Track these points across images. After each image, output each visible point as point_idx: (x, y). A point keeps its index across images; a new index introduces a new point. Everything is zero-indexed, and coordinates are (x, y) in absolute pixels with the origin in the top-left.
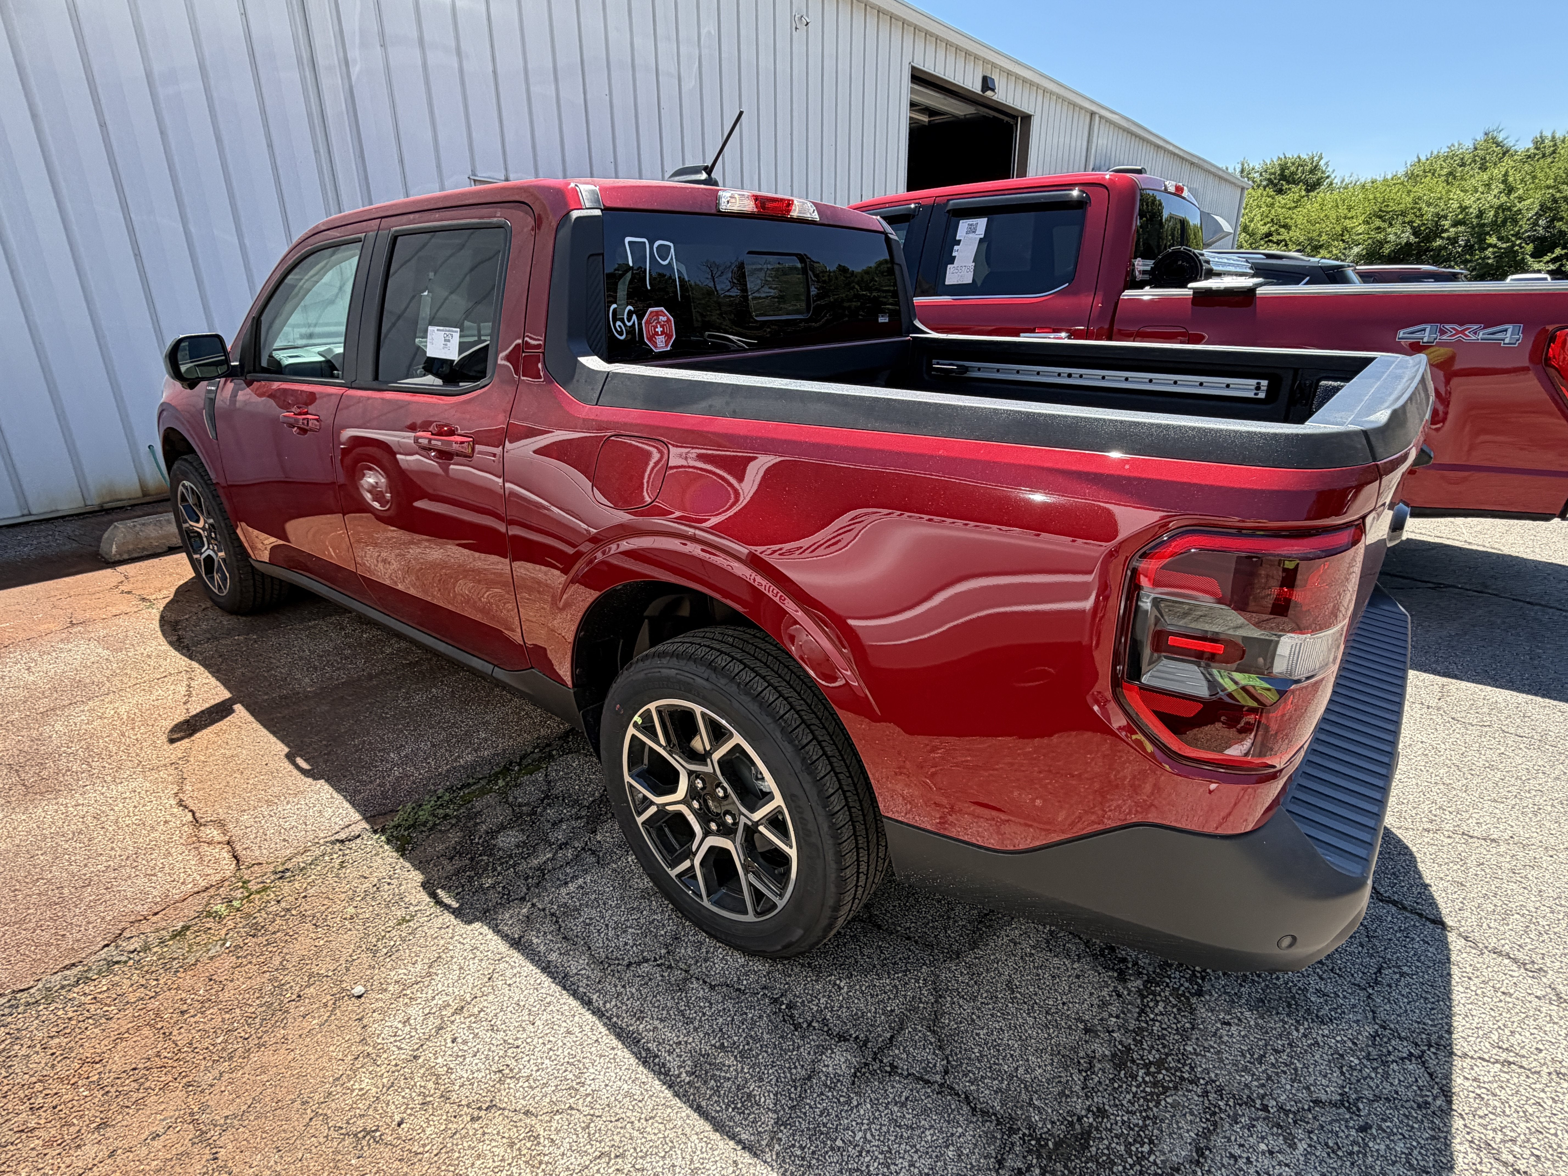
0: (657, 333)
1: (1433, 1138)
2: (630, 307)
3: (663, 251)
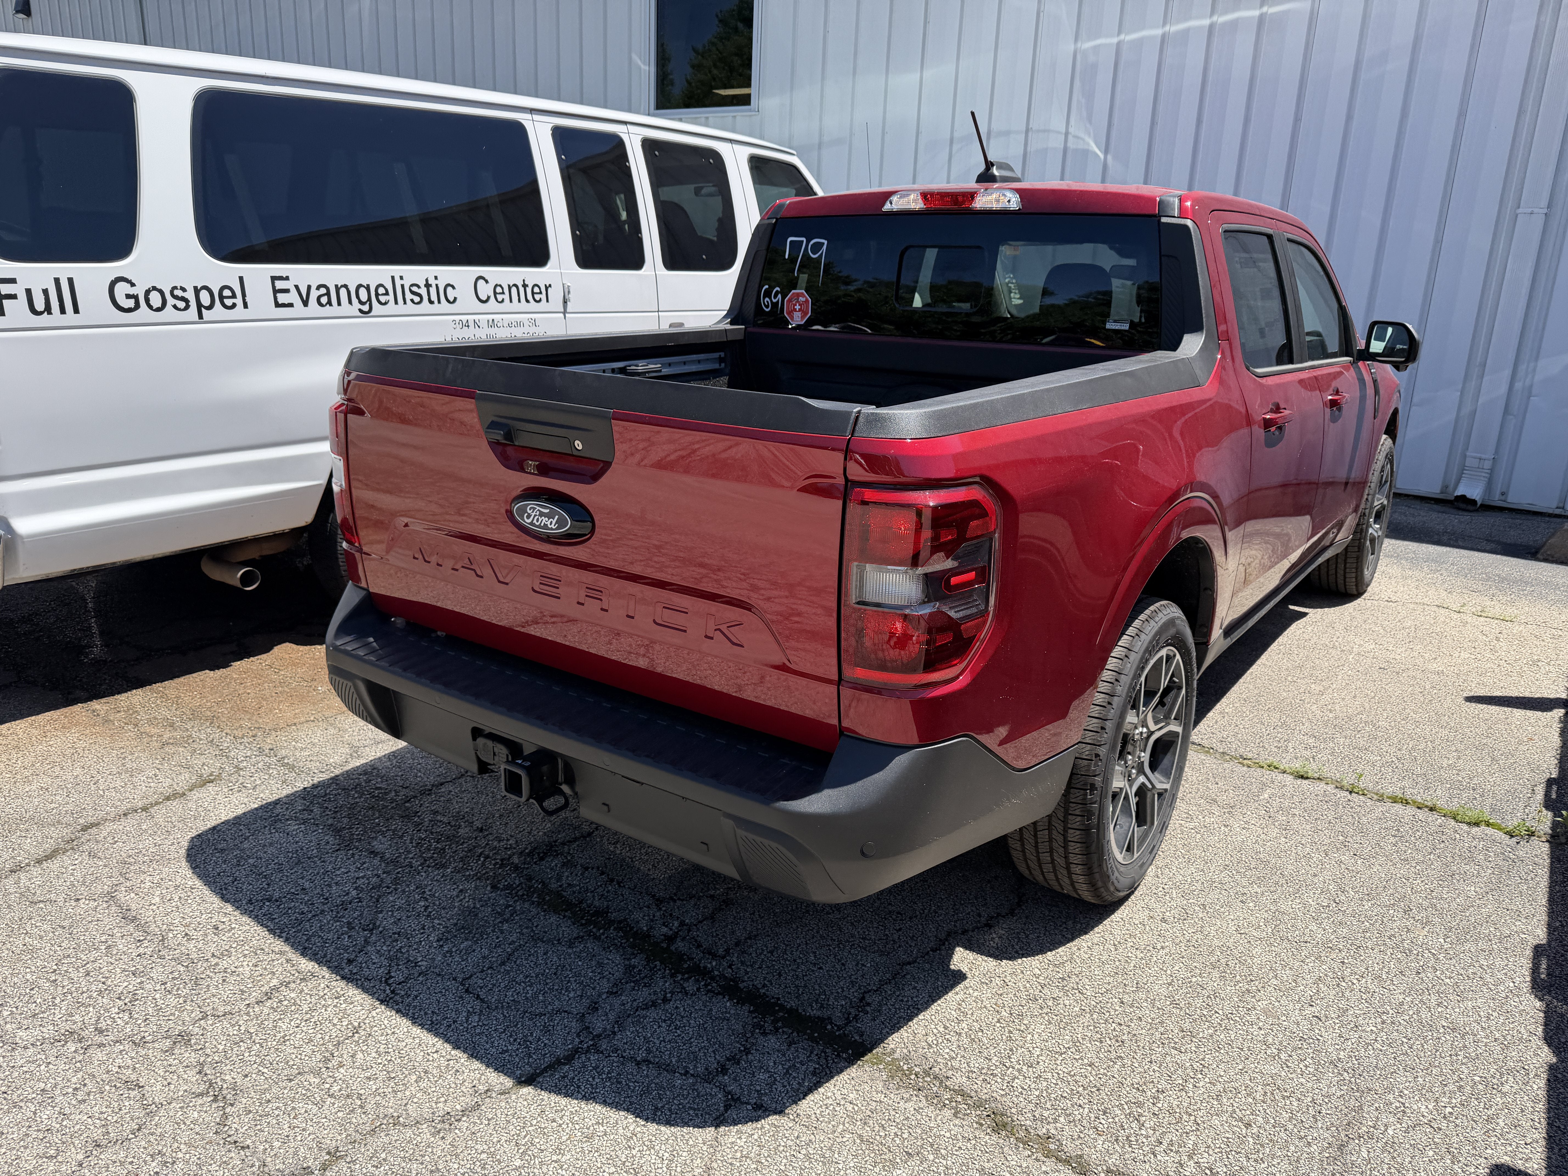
0: (795, 310)
1: (325, 956)
2: (778, 289)
3: (817, 247)
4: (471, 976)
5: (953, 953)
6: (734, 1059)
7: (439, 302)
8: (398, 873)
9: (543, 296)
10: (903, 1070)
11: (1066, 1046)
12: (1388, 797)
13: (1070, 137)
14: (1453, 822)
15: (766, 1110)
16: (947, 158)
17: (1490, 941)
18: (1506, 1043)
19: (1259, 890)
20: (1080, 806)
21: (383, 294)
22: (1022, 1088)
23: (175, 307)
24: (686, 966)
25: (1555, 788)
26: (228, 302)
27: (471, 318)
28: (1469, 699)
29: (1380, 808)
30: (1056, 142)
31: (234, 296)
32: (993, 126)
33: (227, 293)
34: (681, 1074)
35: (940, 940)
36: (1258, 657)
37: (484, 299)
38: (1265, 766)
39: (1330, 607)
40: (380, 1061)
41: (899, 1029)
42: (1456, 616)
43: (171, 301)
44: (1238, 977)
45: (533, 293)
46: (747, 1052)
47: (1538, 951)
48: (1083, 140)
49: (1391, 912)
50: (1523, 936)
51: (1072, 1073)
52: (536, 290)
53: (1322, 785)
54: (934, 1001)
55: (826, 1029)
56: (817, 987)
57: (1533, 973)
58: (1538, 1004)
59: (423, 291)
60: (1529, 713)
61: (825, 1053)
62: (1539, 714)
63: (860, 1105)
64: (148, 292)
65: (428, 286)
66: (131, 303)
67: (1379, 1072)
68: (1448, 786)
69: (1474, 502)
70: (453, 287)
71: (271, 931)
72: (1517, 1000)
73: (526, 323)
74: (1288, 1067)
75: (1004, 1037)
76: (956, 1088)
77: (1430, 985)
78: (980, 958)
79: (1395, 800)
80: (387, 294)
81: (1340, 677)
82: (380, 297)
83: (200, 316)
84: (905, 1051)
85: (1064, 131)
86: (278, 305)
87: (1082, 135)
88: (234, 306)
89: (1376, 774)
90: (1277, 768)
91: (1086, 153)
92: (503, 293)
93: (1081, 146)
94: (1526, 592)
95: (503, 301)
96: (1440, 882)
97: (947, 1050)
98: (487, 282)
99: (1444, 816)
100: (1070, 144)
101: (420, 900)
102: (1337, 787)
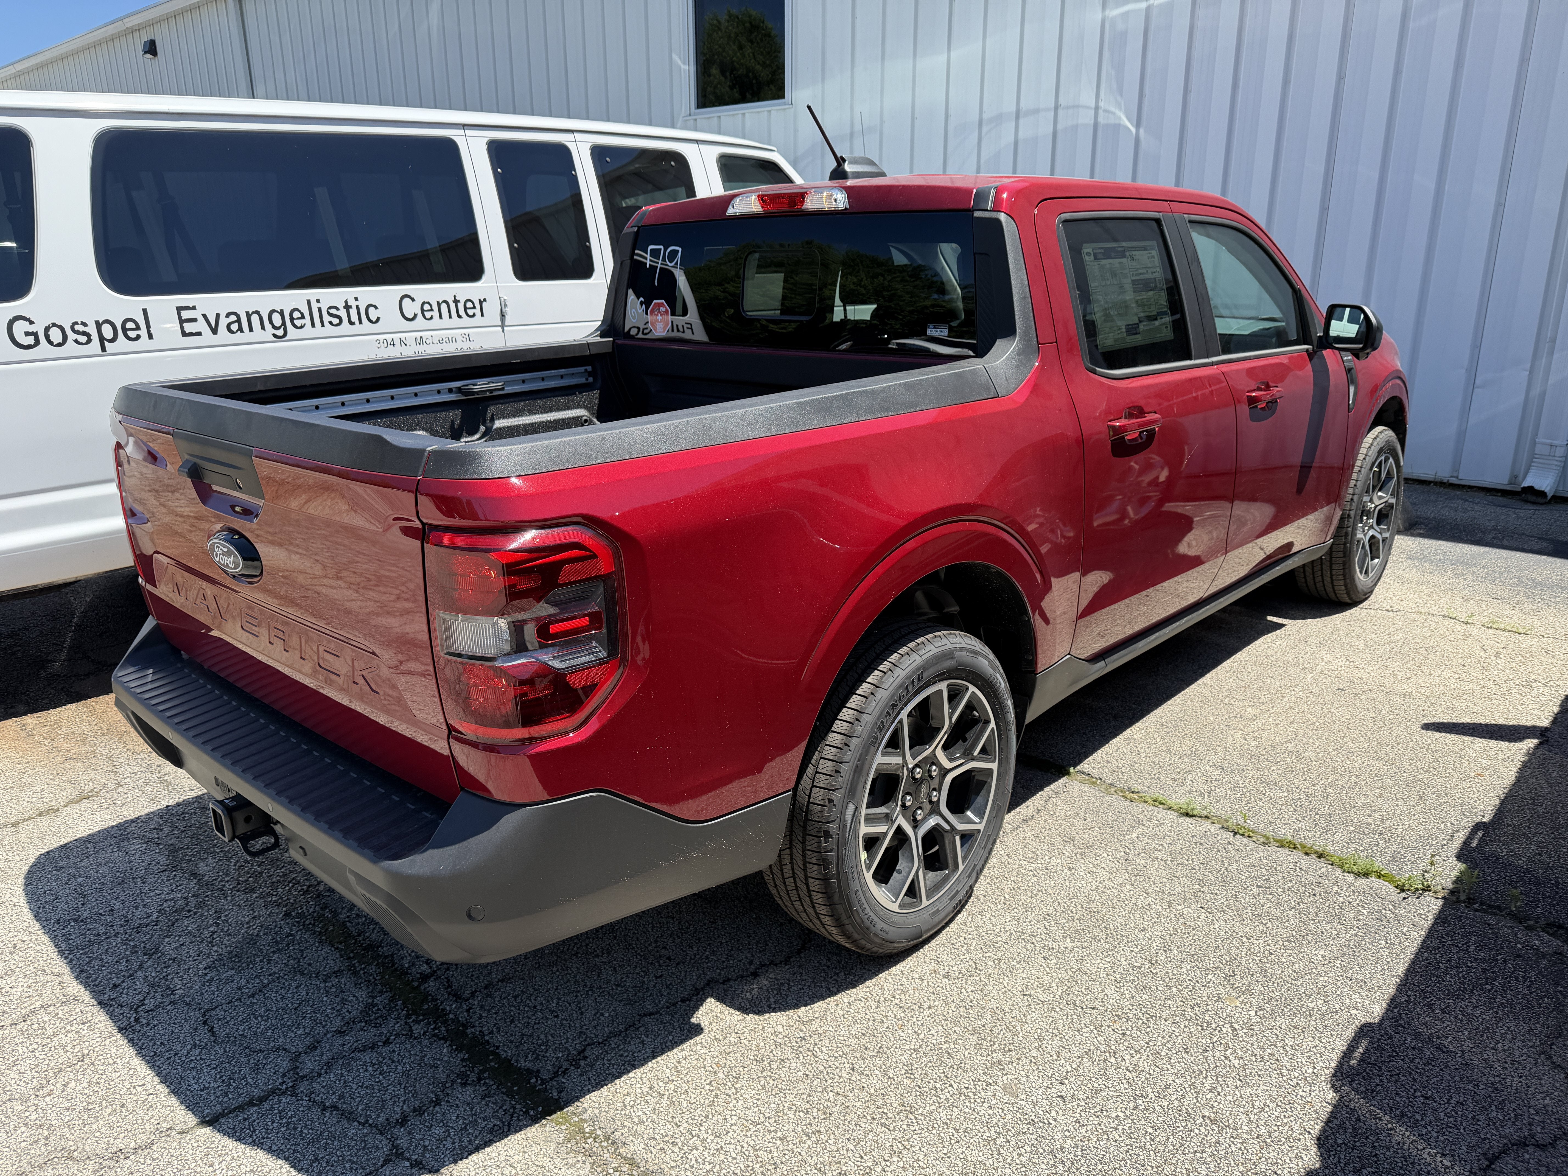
0: (657, 321)
1: (96, 979)
3: (673, 255)
4: (216, 1007)
5: (702, 1005)
6: (419, 1111)
7: (360, 322)
8: (207, 896)
9: (477, 311)
10: (584, 1133)
11: (767, 1115)
12: (1275, 841)
13: (1100, 112)
14: (1338, 872)
15: (424, 1167)
16: (976, 140)
17: (1310, 1016)
18: (1269, 1141)
19: (1070, 945)
20: (816, 854)
21: (298, 318)
22: (696, 1160)
23: (76, 341)
24: (426, 1007)
25: (1480, 834)
26: (132, 334)
27: (396, 337)
28: (1427, 727)
29: (1262, 851)
30: (1086, 118)
31: (138, 328)
32: (1023, 104)
33: (130, 325)
34: (360, 1123)
35: (696, 989)
36: (1202, 675)
37: (411, 317)
38: (1150, 801)
39: (1314, 617)
40: (86, 1091)
41: (602, 1087)
42: (1460, 627)
43: (71, 336)
44: (997, 1045)
45: (465, 308)
46: (437, 1103)
47: (1364, 1031)
48: (1114, 114)
49: (1210, 976)
50: (1354, 1012)
51: (757, 1147)
52: (469, 305)
53: (1207, 824)
54: (654, 1058)
55: (529, 1083)
56: (542, 1036)
57: (1343, 1058)
58: (1331, 1096)
59: (343, 313)
60: (1493, 743)
61: (515, 1108)
62: (1505, 744)
63: (518, 1169)
64: (47, 329)
65: (347, 307)
66: (30, 340)
67: (1100, 1167)
68: (1352, 829)
69: (1542, 494)
70: (376, 307)
71: (61, 952)
72: (1307, 1089)
73: (459, 339)
74: (999, 1154)
75: (707, 1101)
76: (629, 1156)
77: (1212, 1066)
78: (727, 1010)
79: (1282, 844)
80: (303, 317)
81: (1286, 699)
82: (295, 321)
83: (103, 349)
84: (597, 1111)
85: (1093, 105)
86: (184, 334)
87: (1112, 109)
88: (138, 337)
89: (1274, 813)
90: (1163, 804)
91: (1117, 127)
92: (432, 310)
93: (1112, 121)
94: (1558, 599)
95: (431, 318)
96: (1286, 943)
97: (640, 1113)
98: (413, 300)
99: (1332, 865)
100: (1101, 120)
101: (212, 925)
102: (1223, 827)
